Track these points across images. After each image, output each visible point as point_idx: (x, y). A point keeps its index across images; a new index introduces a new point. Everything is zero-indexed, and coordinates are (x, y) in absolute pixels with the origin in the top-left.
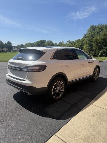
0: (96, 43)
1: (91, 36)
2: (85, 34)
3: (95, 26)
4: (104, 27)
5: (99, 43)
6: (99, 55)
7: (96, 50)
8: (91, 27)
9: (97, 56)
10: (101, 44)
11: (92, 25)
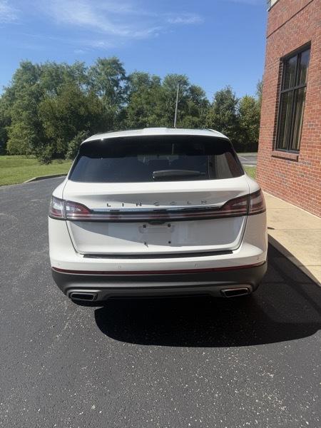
0: (52, 119)
1: (30, 95)
2: (7, 86)
3: (38, 66)
4: (65, 72)
5: (62, 119)
6: (68, 155)
7: (55, 140)
8: (23, 67)
9: (64, 158)
10: (67, 123)
11: (25, 61)
